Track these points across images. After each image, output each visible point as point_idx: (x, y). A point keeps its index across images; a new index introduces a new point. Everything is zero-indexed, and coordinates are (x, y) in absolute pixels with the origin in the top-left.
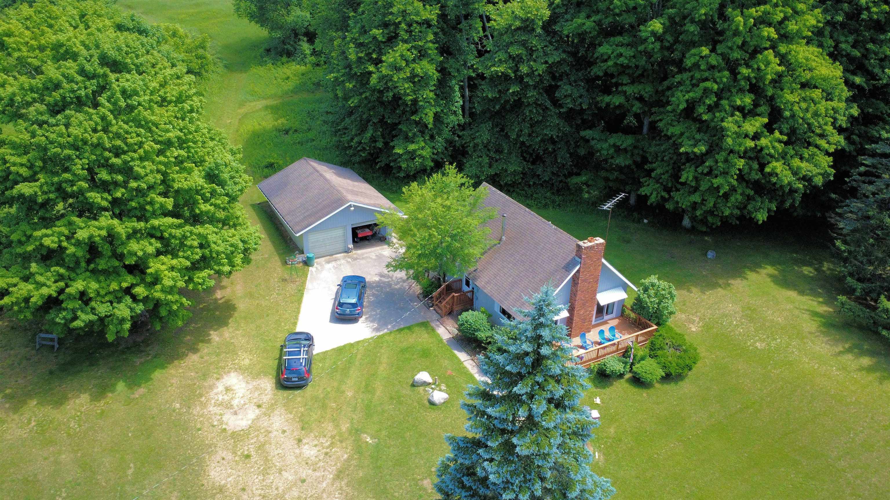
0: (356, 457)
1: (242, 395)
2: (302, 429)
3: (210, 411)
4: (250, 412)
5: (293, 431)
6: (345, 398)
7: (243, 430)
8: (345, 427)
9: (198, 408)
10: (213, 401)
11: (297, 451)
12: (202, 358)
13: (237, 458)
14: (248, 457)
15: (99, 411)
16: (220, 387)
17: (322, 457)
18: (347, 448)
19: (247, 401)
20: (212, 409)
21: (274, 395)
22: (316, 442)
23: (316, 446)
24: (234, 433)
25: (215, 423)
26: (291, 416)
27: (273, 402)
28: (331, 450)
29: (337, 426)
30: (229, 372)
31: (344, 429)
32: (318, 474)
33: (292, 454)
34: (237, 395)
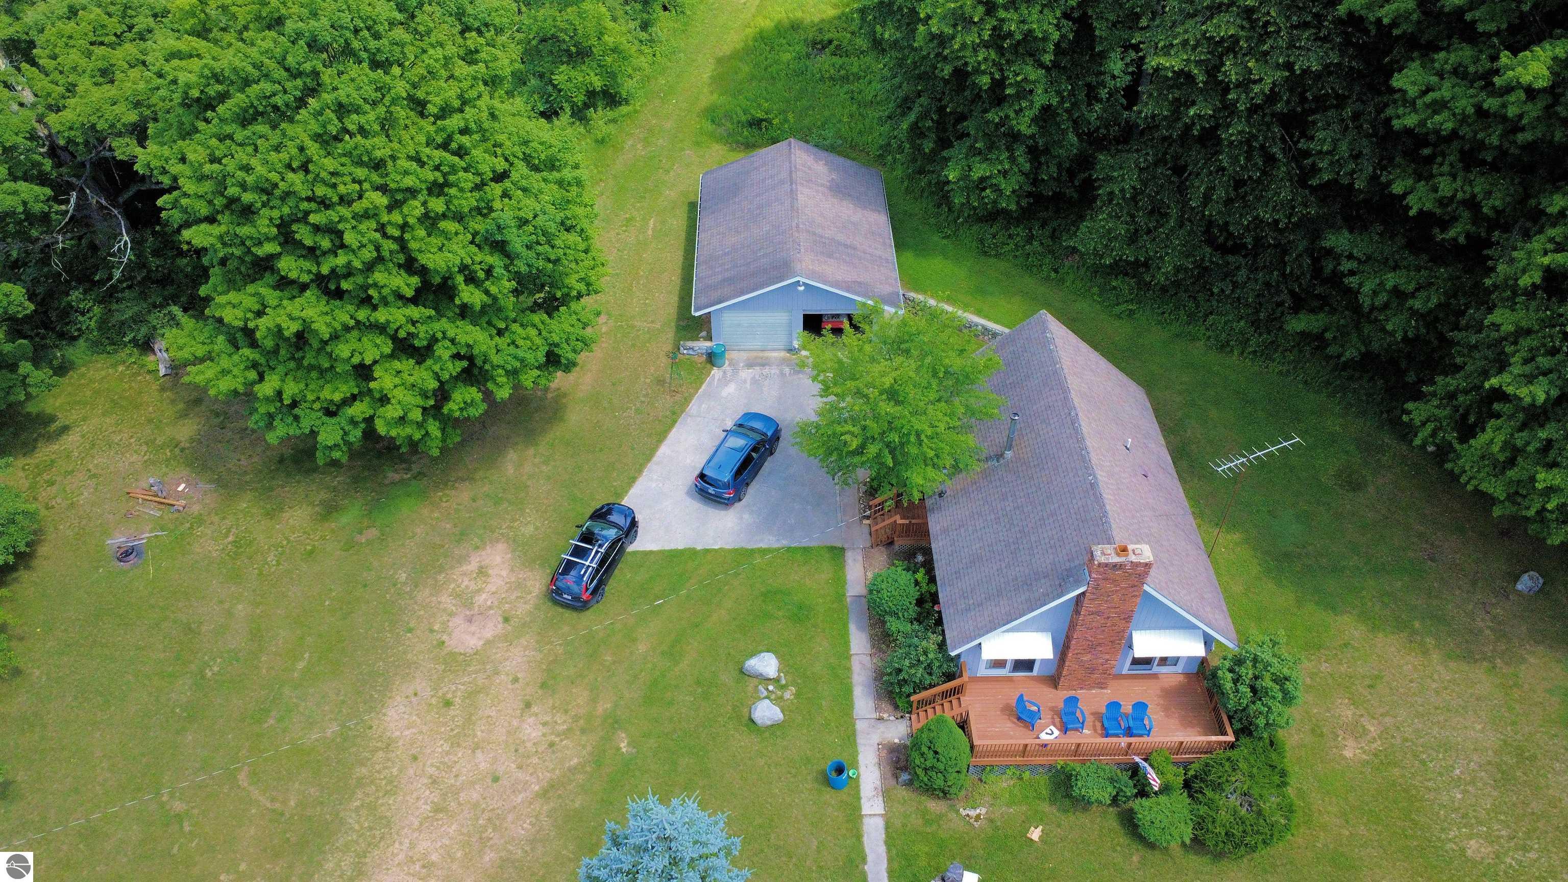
0: (588, 769)
1: (494, 589)
2: (543, 686)
3: (440, 603)
4: (490, 625)
5: (527, 684)
6: (631, 653)
7: (465, 654)
8: (604, 706)
9: (427, 592)
10: (452, 586)
11: (515, 723)
12: (474, 501)
13: (434, 701)
14: (448, 704)
15: (309, 548)
16: (472, 566)
17: (543, 748)
18: (584, 747)
19: (496, 603)
20: (446, 600)
21: (537, 607)
22: (547, 718)
23: (545, 724)
24: (452, 654)
25: (436, 627)
26: (539, 656)
27: (528, 619)
28: (561, 741)
29: (594, 700)
30: (498, 541)
31: (600, 710)
32: (520, 775)
33: (506, 724)
34: (489, 586)
